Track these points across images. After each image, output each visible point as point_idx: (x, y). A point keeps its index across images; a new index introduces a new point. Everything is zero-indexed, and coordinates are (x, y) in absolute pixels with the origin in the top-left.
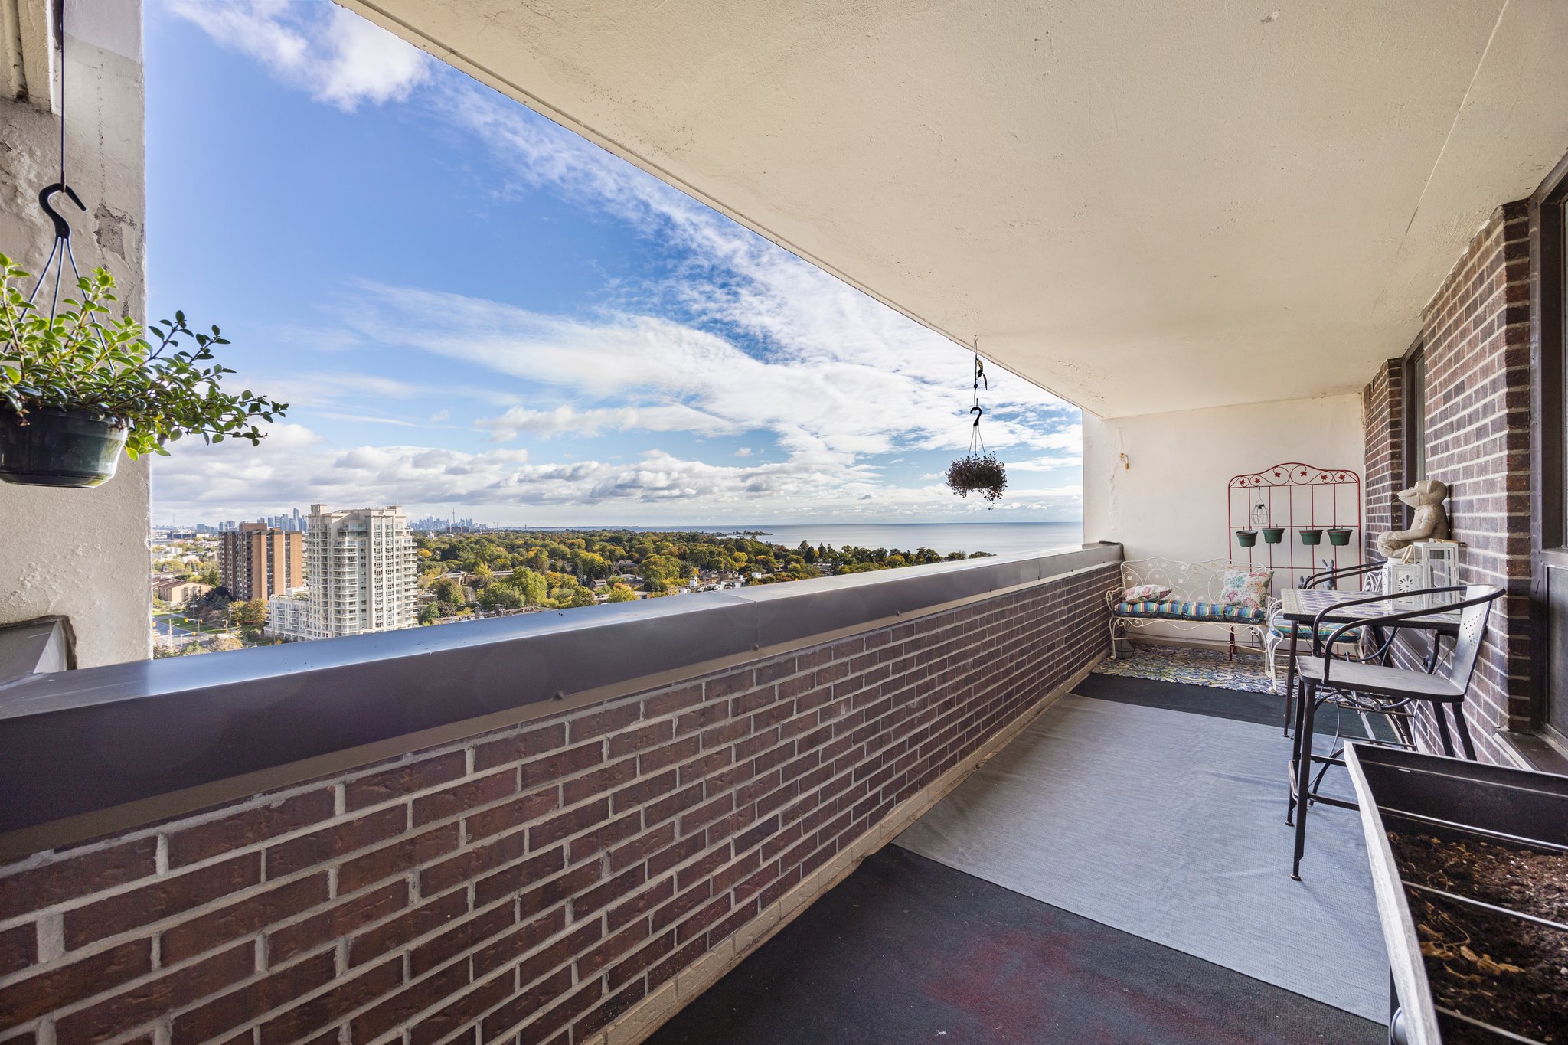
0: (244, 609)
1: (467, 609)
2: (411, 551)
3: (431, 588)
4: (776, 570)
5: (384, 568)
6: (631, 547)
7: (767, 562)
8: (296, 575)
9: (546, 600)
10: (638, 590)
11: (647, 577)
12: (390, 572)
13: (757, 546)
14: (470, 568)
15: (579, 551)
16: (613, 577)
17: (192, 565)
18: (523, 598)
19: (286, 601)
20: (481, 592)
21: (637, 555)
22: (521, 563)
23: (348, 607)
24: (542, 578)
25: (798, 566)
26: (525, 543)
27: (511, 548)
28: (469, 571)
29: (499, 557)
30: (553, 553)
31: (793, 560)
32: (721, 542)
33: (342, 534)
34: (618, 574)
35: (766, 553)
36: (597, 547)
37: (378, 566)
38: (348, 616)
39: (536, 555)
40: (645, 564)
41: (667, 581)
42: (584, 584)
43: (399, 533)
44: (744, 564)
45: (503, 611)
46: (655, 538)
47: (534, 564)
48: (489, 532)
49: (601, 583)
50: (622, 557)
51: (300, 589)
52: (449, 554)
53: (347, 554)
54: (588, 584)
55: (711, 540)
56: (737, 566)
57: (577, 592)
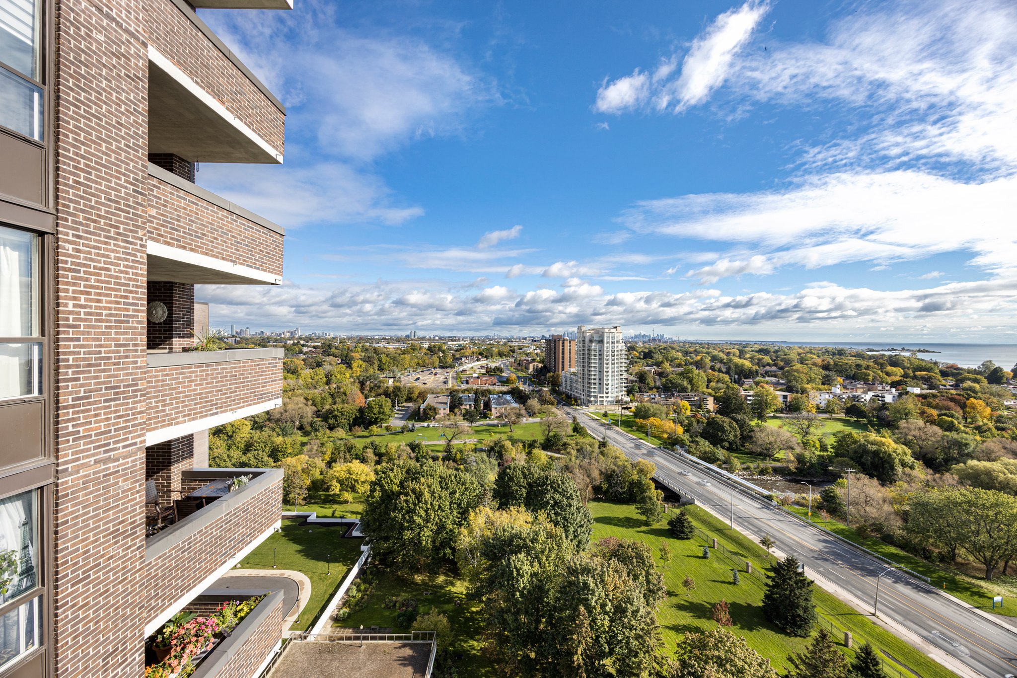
0: (552, 377)
1: (655, 390)
2: (624, 352)
3: (636, 374)
4: (941, 387)
5: (610, 361)
6: (777, 357)
7: (930, 378)
8: (573, 362)
9: (706, 390)
10: (781, 390)
11: (790, 381)
12: (613, 364)
13: (917, 363)
14: (658, 364)
15: (733, 358)
16: (758, 379)
17: (537, 354)
18: (689, 387)
19: (568, 375)
20: (664, 380)
21: (782, 364)
22: (691, 364)
23: (593, 381)
24: (702, 374)
25: (977, 386)
26: (695, 351)
27: (686, 353)
28: (658, 366)
29: (677, 359)
30: (714, 358)
31: (969, 379)
32: (871, 357)
33: (591, 342)
34: (764, 377)
35: (929, 370)
36: (748, 356)
37: (607, 360)
38: (593, 386)
39: (702, 359)
40: (788, 371)
41: (809, 386)
42: (735, 382)
43: (618, 342)
44: (898, 378)
45: (676, 394)
46: (801, 351)
47: (699, 365)
48: (673, 342)
49: (749, 382)
50: (769, 365)
51: (572, 370)
52: (648, 355)
53: (593, 353)
54: (739, 382)
55: (860, 356)
56: (889, 380)
57: (728, 387)
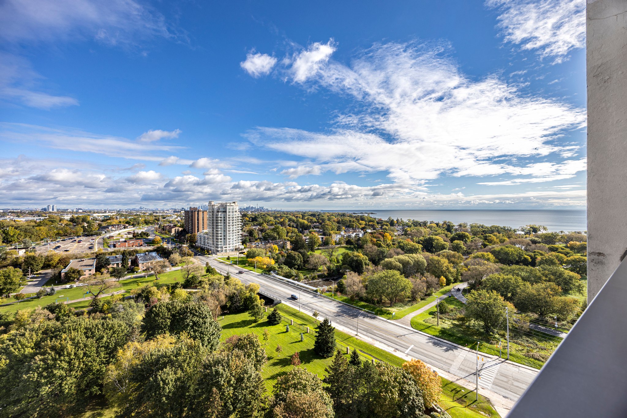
0: (190, 237)
1: (258, 240)
2: (240, 218)
3: (247, 231)
4: (377, 229)
6: (319, 218)
7: (374, 225)
8: (205, 226)
9: (286, 238)
10: (320, 235)
11: (324, 230)
12: (233, 226)
13: (370, 219)
14: (260, 224)
15: (299, 219)
16: (311, 230)
18: (277, 236)
19: (202, 234)
20: (264, 234)
21: (321, 221)
22: (278, 223)
23: (220, 238)
24: (284, 229)
25: (387, 227)
26: (281, 216)
27: (276, 218)
28: (260, 226)
29: (271, 221)
30: (290, 220)
31: (385, 225)
32: (355, 217)
33: (218, 212)
34: (313, 229)
35: (373, 222)
36: (306, 218)
37: (229, 223)
38: (220, 240)
39: (284, 220)
40: (323, 225)
41: (332, 232)
42: (300, 232)
43: (236, 211)
44: (363, 226)
45: (270, 241)
46: (328, 215)
47: (282, 224)
48: (269, 211)
49: (307, 232)
50: (315, 222)
51: (205, 231)
52: (254, 219)
53: (219, 219)
54: (302, 232)
55: (350, 216)
56: (361, 227)
57: (297, 235)
